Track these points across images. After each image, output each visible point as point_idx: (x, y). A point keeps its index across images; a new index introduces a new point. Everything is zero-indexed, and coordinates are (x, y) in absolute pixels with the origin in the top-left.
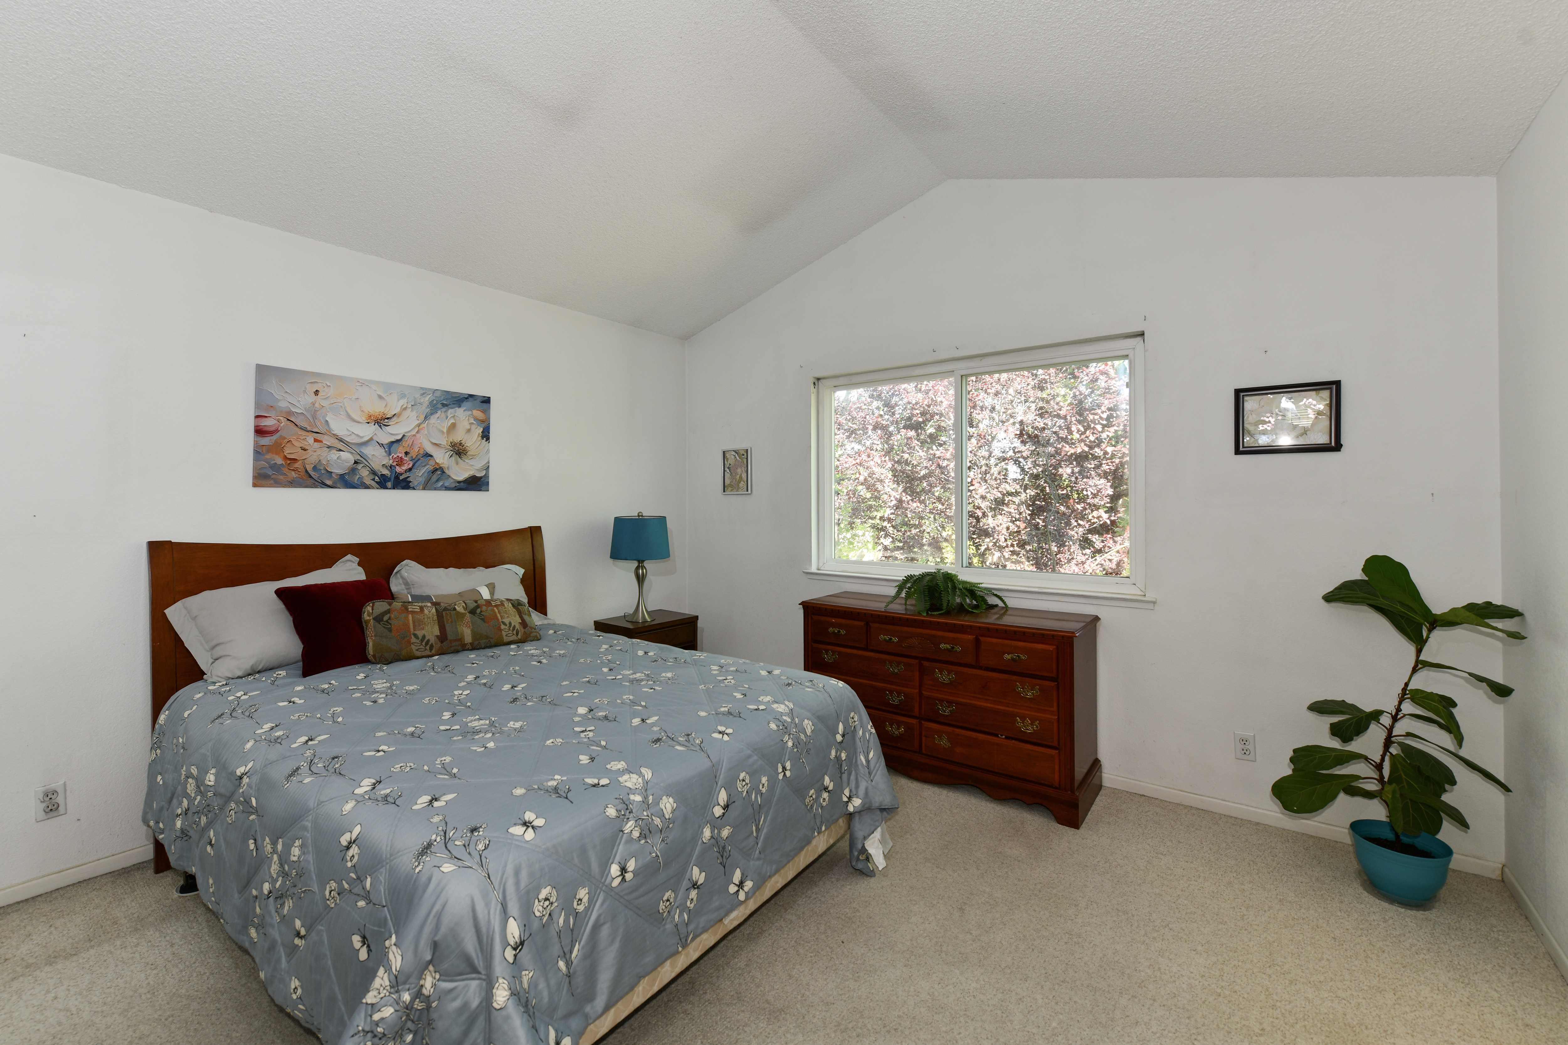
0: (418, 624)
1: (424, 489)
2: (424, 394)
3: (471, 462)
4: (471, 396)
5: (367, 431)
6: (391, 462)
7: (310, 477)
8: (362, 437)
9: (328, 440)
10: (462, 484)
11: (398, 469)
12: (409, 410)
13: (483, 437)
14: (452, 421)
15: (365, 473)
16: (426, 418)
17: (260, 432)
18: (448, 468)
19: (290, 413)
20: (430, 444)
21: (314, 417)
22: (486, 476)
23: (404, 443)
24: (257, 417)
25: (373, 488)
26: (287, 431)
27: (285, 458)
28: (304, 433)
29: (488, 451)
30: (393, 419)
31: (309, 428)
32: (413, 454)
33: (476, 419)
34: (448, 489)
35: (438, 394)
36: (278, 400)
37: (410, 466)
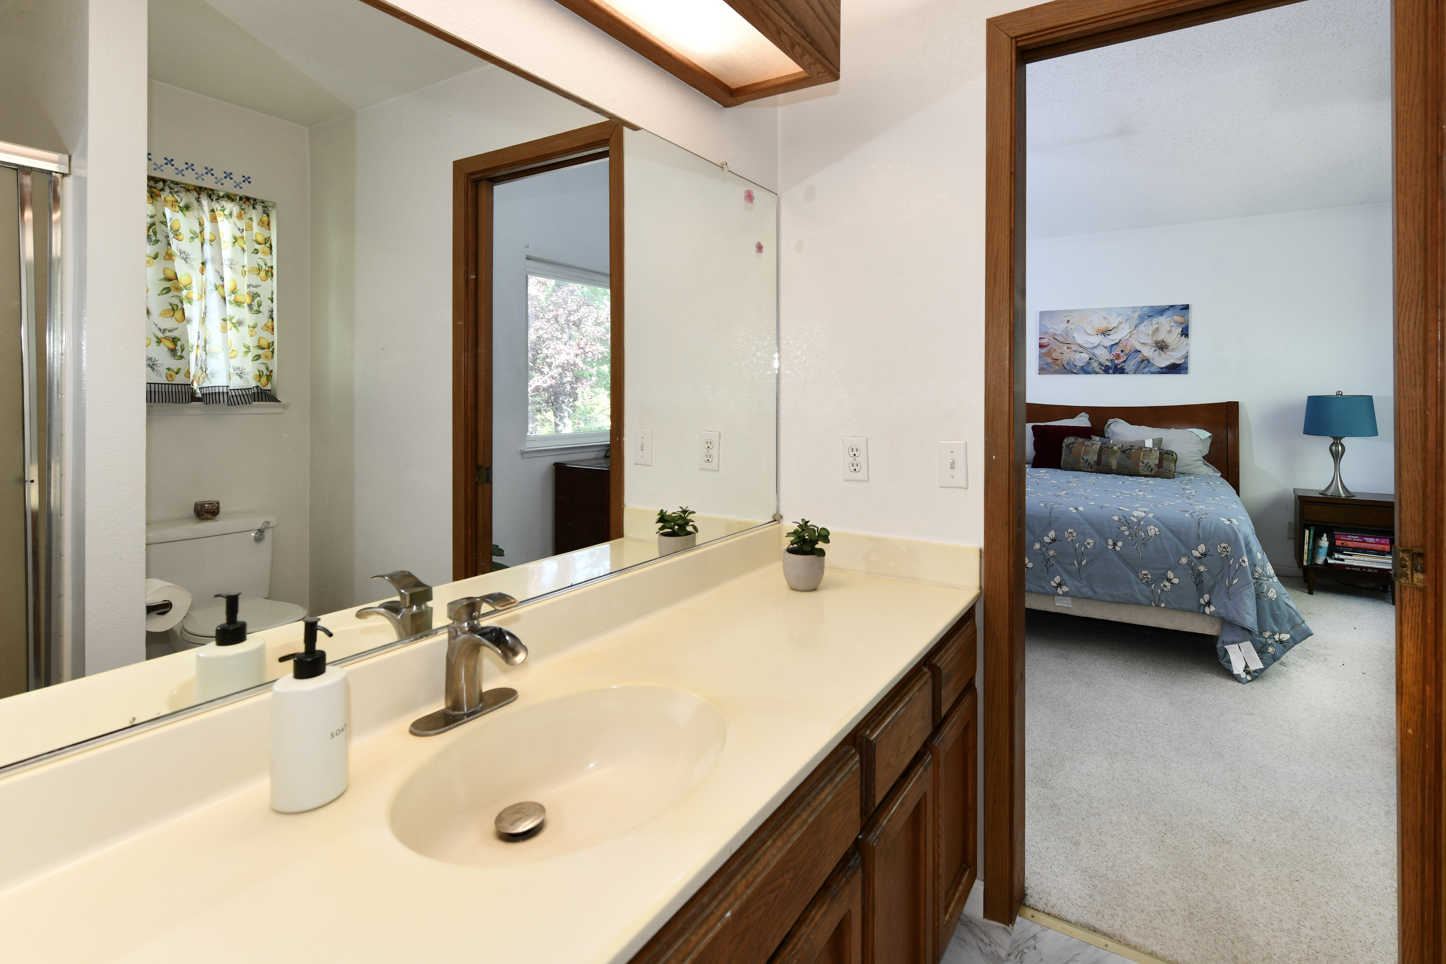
0: (1086, 453)
1: (1135, 373)
2: (1135, 311)
3: (1172, 354)
4: (1172, 306)
5: (1096, 340)
6: (1112, 357)
7: (1065, 368)
8: (1093, 344)
9: (1074, 347)
10: (1164, 369)
11: (1117, 362)
12: (1124, 324)
13: (1182, 335)
14: (1156, 326)
15: (1095, 365)
16: (1136, 327)
17: (1041, 346)
18: (1153, 359)
19: (1055, 334)
20: (1139, 344)
21: (1067, 335)
22: (1186, 363)
23: (1120, 345)
24: (1040, 338)
25: (1101, 374)
26: (1054, 344)
27: (1053, 359)
28: (1062, 344)
29: (1187, 344)
30: (1113, 331)
31: (1064, 342)
32: (1127, 351)
33: (1176, 322)
34: (1152, 373)
35: (1145, 309)
36: (1049, 329)
37: (1125, 359)
